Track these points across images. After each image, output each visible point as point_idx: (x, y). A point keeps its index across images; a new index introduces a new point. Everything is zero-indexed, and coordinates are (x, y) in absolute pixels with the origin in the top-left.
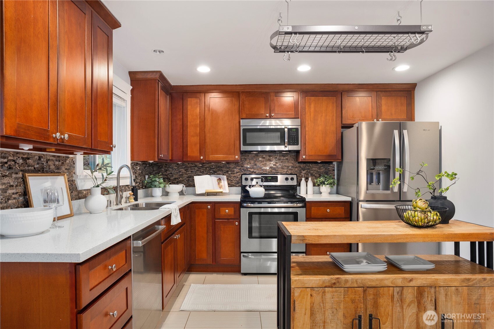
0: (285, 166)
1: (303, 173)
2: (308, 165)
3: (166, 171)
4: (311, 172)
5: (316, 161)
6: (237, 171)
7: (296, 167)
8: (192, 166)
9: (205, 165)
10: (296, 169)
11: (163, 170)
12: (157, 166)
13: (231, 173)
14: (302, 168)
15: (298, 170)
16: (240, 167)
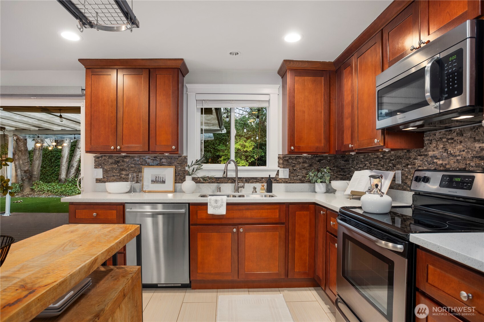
16: (423, 157)
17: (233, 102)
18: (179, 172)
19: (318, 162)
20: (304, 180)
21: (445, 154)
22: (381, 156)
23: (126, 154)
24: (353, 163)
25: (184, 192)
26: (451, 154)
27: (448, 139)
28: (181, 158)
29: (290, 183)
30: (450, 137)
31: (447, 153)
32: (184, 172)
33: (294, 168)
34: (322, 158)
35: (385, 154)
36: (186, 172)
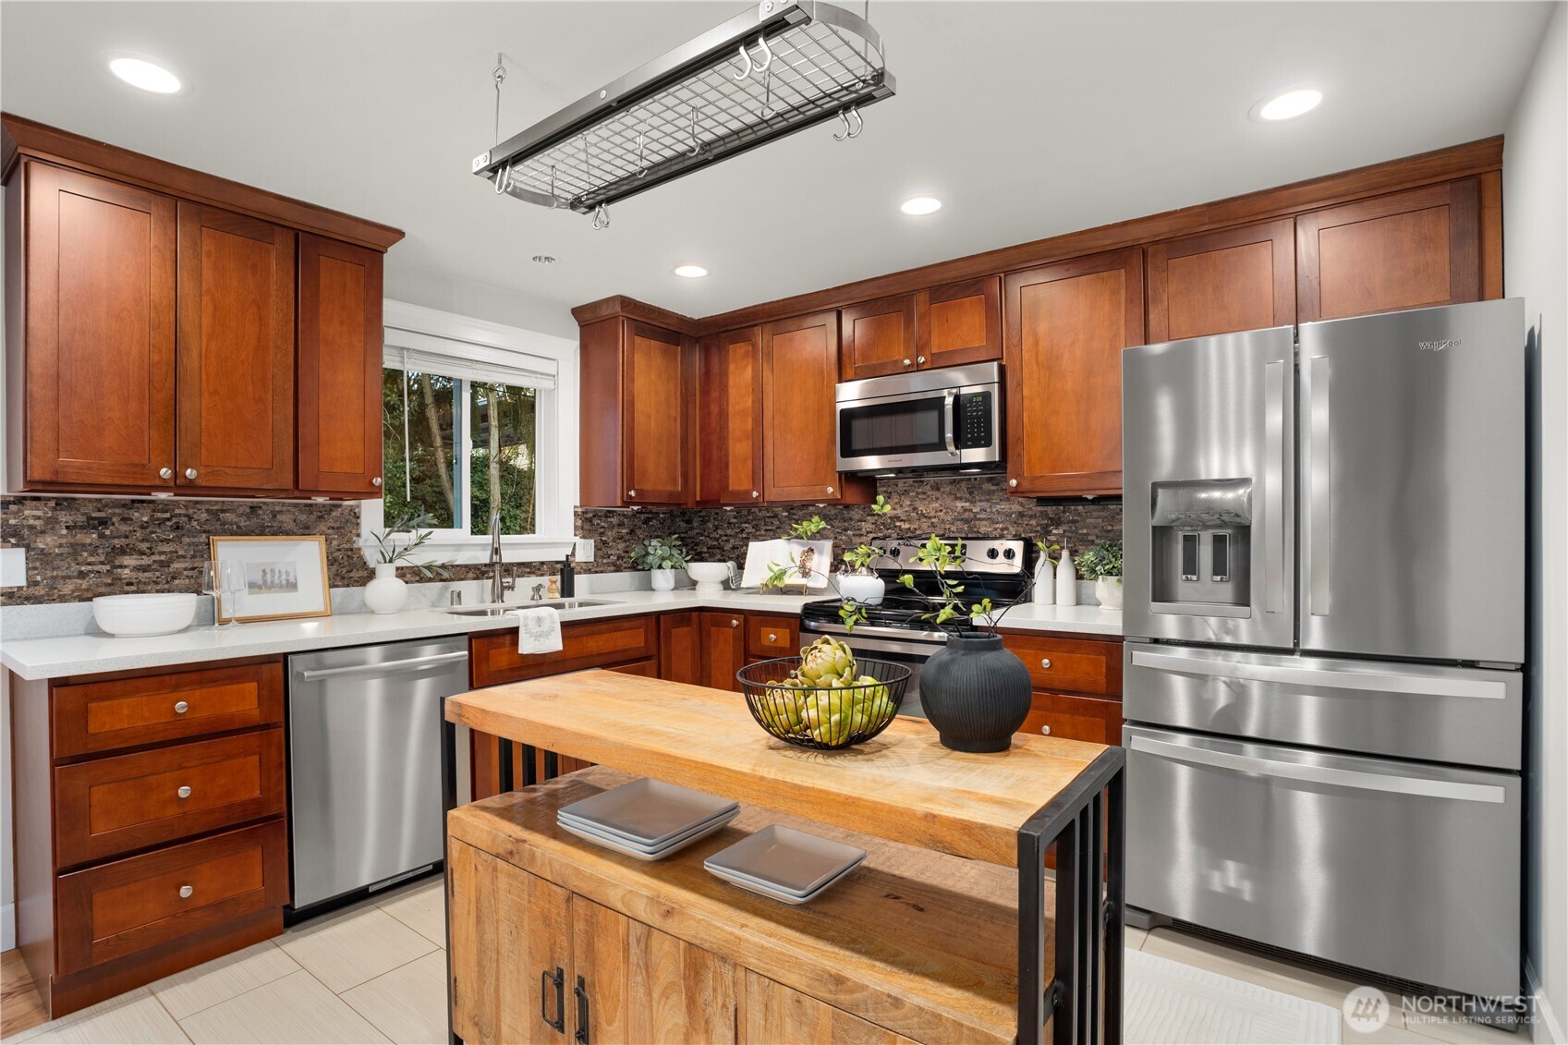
0: (999, 513)
1: (1055, 535)
2: (1073, 508)
3: (717, 528)
4: (1080, 532)
5: (1079, 494)
6: (868, 530)
7: (1032, 517)
8: (768, 515)
9: (794, 514)
10: (1033, 522)
11: (711, 526)
12: (699, 516)
13: (854, 535)
14: (1051, 519)
15: (1038, 525)
16: (876, 517)
17: (478, 366)
18: (334, 555)
19: (644, 523)
20: (621, 566)
21: (913, 514)
22: (786, 514)
23: (172, 494)
24: (705, 526)
25: (372, 612)
26: (923, 515)
27: (918, 494)
28: (340, 510)
29: (596, 572)
30: (920, 490)
31: (917, 513)
32: (350, 553)
33: (603, 539)
34: (650, 516)
35: (793, 511)
36: (354, 554)
